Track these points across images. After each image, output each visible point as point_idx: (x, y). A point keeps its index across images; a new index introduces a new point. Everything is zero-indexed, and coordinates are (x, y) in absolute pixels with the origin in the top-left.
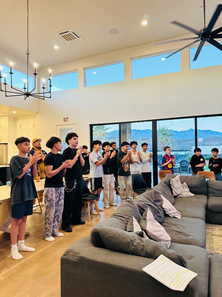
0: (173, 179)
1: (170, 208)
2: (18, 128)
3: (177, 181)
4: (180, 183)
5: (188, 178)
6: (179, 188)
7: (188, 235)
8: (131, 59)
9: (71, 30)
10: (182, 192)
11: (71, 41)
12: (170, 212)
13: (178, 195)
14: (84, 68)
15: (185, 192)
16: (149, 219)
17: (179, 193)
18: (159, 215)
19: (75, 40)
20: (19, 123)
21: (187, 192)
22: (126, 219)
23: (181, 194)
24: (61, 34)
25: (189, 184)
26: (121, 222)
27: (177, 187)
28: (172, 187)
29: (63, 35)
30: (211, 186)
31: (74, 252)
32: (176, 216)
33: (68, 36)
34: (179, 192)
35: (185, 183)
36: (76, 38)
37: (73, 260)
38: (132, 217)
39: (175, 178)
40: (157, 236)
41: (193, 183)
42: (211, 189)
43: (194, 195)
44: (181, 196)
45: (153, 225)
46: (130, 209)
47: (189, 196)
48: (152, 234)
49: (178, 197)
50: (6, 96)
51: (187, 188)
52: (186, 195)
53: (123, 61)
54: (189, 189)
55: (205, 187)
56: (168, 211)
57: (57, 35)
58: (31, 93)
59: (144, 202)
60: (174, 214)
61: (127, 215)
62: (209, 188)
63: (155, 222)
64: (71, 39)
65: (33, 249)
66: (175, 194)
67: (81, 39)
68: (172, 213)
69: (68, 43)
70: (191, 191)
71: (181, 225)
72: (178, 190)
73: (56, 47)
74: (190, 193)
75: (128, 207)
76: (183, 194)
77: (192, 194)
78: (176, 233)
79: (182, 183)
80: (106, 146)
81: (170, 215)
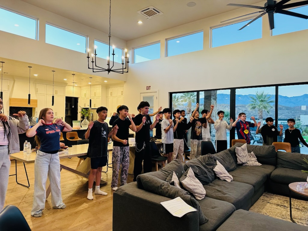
0: (239, 148)
1: (221, 172)
2: (110, 95)
3: (243, 150)
4: (246, 152)
5: (257, 147)
6: (245, 156)
7: (226, 194)
8: (211, 28)
9: (151, 8)
10: (248, 161)
11: (152, 16)
12: (221, 176)
13: (243, 163)
14: (166, 39)
15: (251, 161)
16: (189, 176)
17: (244, 162)
18: (205, 175)
19: (156, 15)
20: (110, 91)
21: (253, 162)
22: (169, 173)
23: (246, 163)
24: (142, 11)
25: (257, 154)
26: (163, 175)
27: (243, 156)
28: (237, 155)
29: (145, 12)
30: (280, 157)
31: (122, 189)
32: (226, 180)
33: (149, 13)
34: (244, 160)
35: (252, 153)
36: (156, 14)
37: (120, 194)
38: (173, 172)
39: (241, 147)
40: (191, 188)
41: (261, 153)
42: (280, 160)
43: (261, 164)
44: (247, 164)
45: (192, 181)
46: (175, 166)
47: (255, 165)
48: (186, 186)
49: (244, 165)
50: (93, 72)
51: (255, 158)
52: (253, 164)
53: (203, 30)
54: (256, 159)
55: (274, 157)
56: (219, 174)
57: (139, 12)
58: (112, 69)
59: (194, 163)
60: (224, 178)
61: (170, 171)
62: (278, 159)
63: (195, 179)
64: (152, 14)
65: (106, 194)
66: (239, 162)
67: (161, 14)
68: (223, 176)
69: (150, 18)
70: (259, 161)
71: (225, 186)
72: (244, 158)
73: (140, 22)
74: (258, 162)
75: (174, 165)
76: (249, 162)
77: (260, 163)
78: (216, 191)
79: (249, 151)
80: (177, 114)
81: (221, 178)
